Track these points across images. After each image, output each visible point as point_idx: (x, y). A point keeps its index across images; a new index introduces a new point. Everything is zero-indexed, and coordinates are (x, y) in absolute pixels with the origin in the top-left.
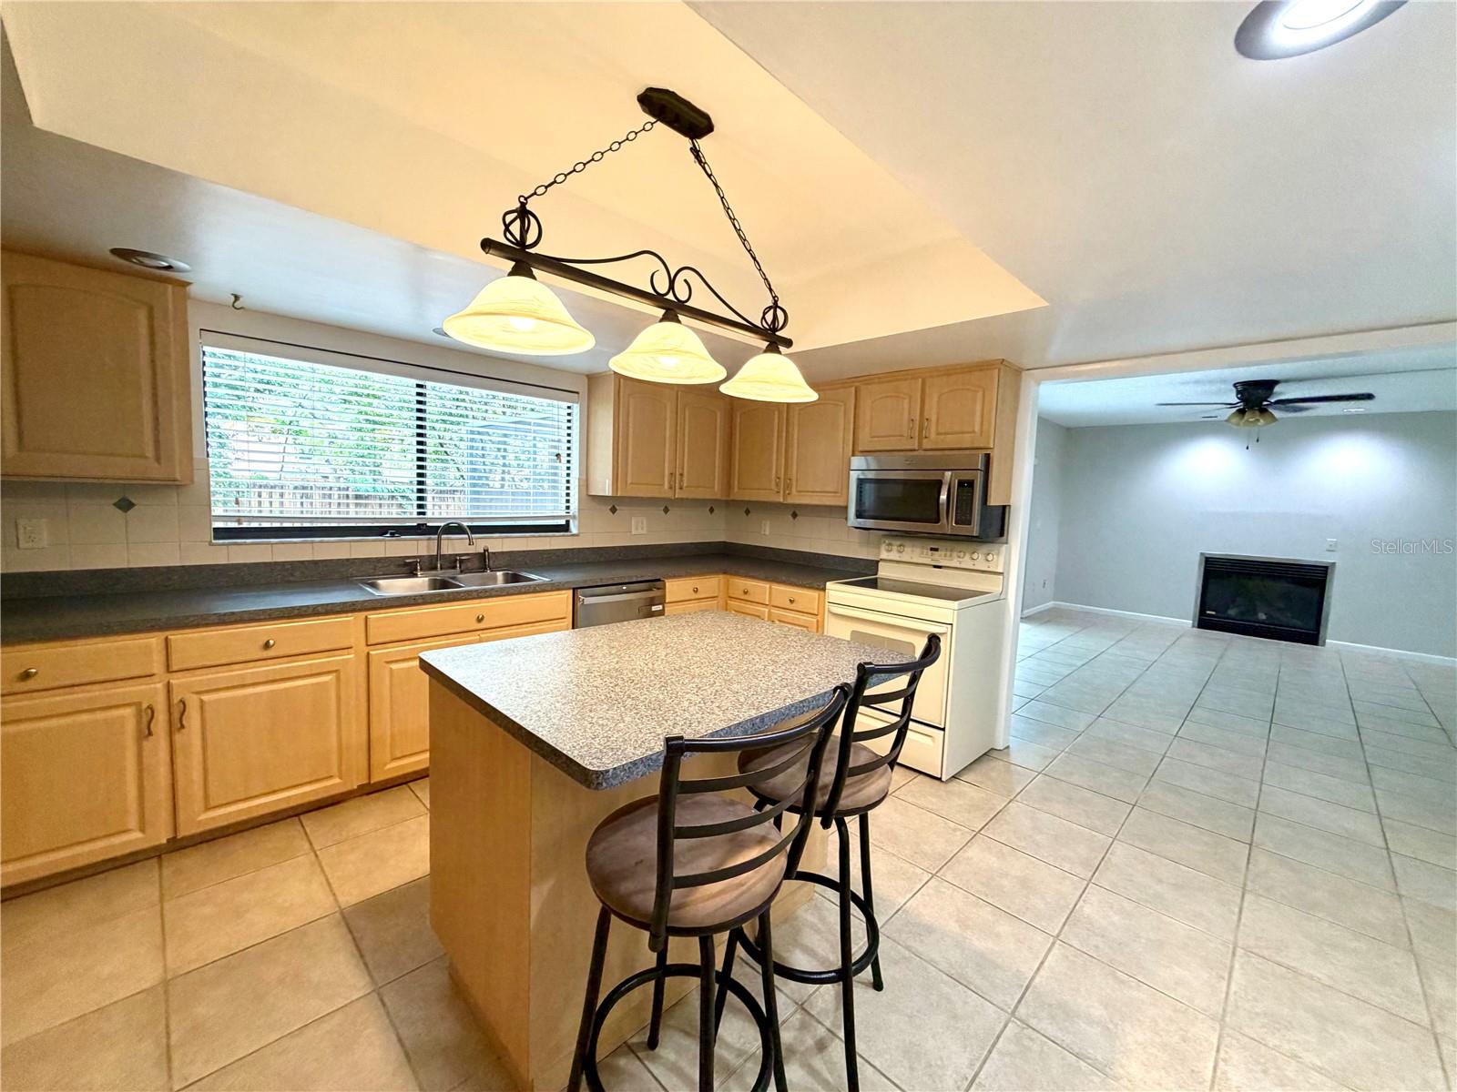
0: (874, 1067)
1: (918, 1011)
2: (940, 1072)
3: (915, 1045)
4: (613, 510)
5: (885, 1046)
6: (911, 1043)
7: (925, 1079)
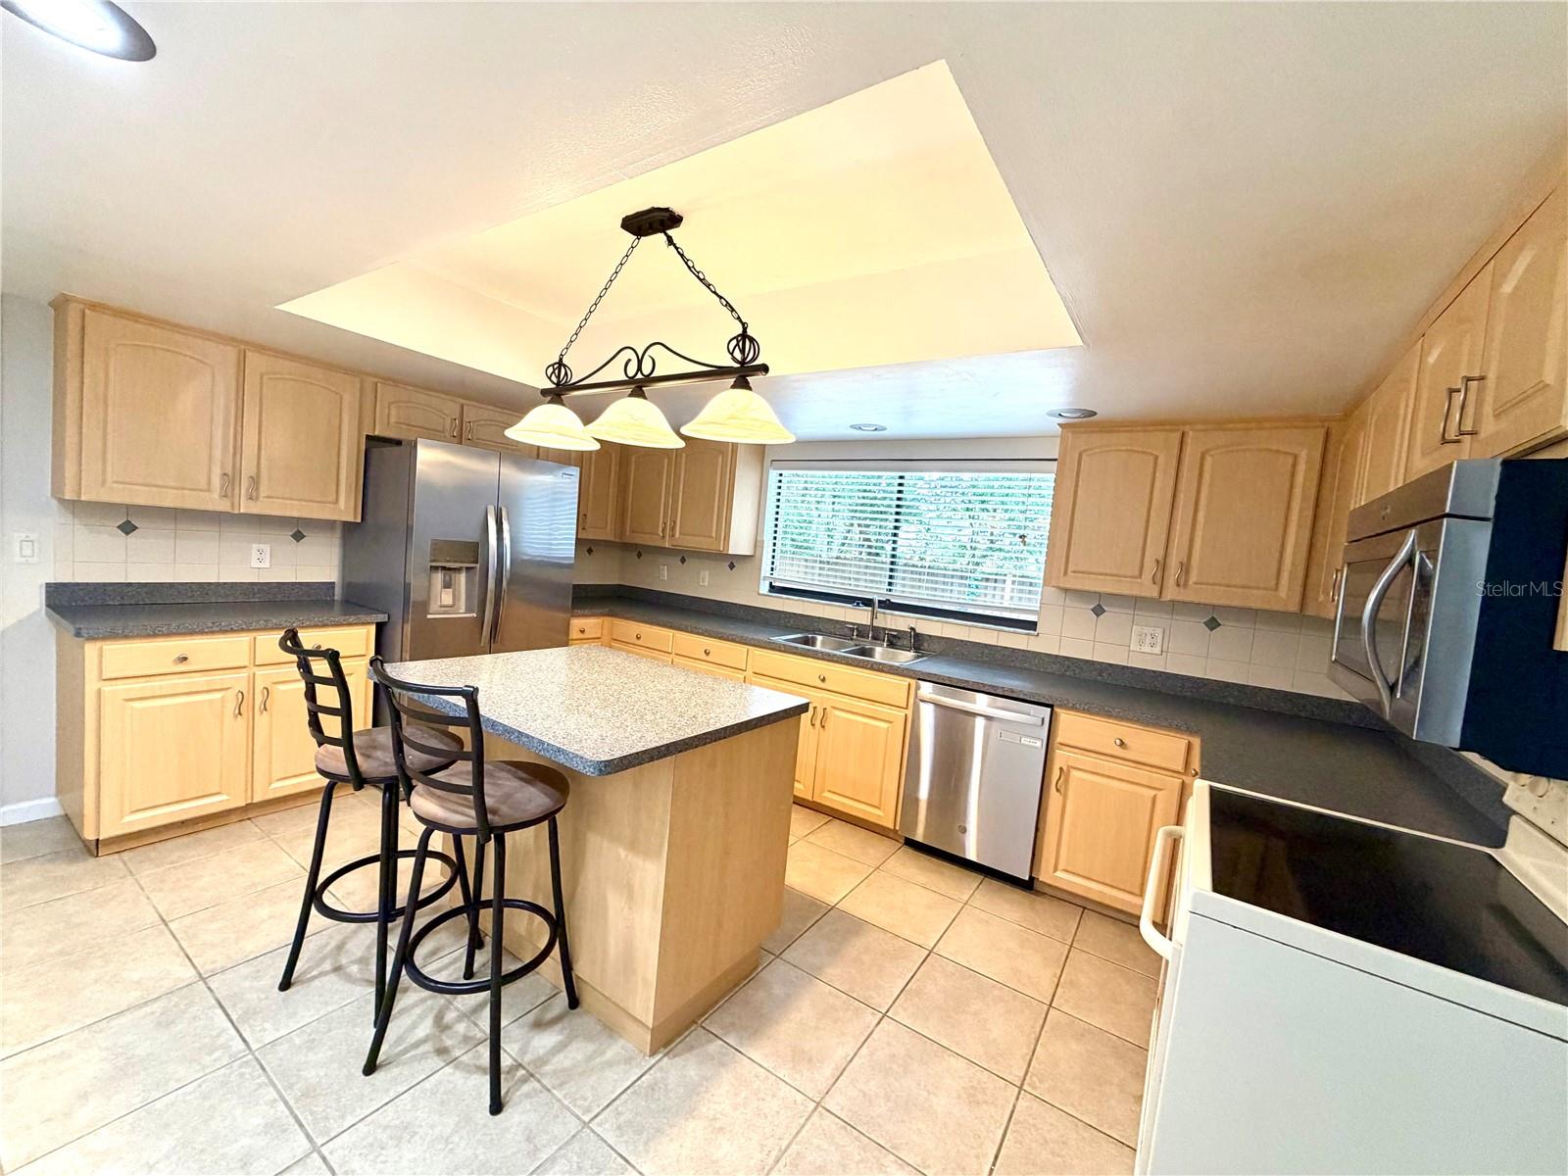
0: (403, 1094)
1: (451, 1150)
2: (371, 1157)
3: (412, 1137)
4: (1098, 611)
5: (420, 1106)
6: (416, 1133)
7: (370, 1140)
